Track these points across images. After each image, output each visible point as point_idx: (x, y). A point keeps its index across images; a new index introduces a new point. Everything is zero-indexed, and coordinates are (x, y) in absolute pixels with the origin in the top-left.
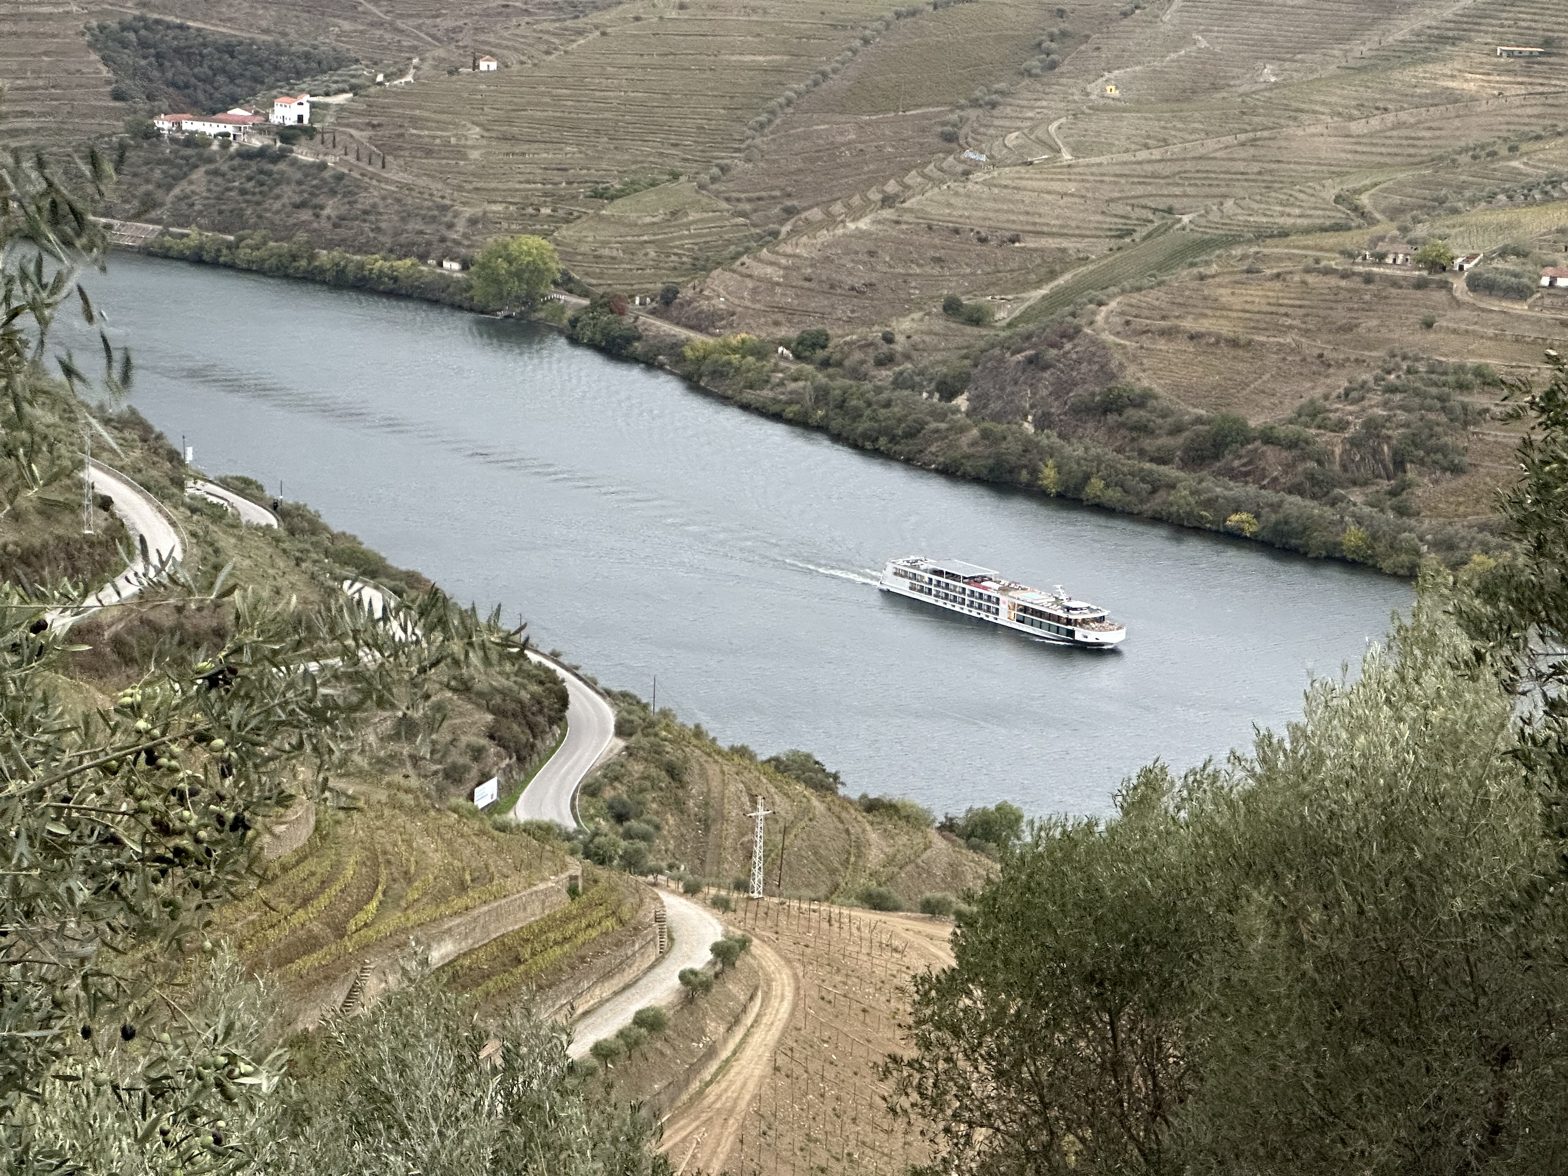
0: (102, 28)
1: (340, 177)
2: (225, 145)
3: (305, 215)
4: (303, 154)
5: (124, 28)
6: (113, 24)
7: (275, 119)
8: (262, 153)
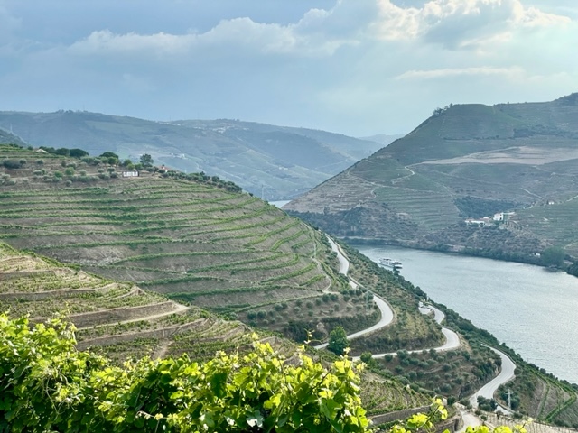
0: (458, 200)
1: (510, 233)
2: (482, 226)
3: (501, 242)
4: (501, 227)
5: (464, 199)
6: (461, 198)
7: (495, 219)
8: (490, 228)
